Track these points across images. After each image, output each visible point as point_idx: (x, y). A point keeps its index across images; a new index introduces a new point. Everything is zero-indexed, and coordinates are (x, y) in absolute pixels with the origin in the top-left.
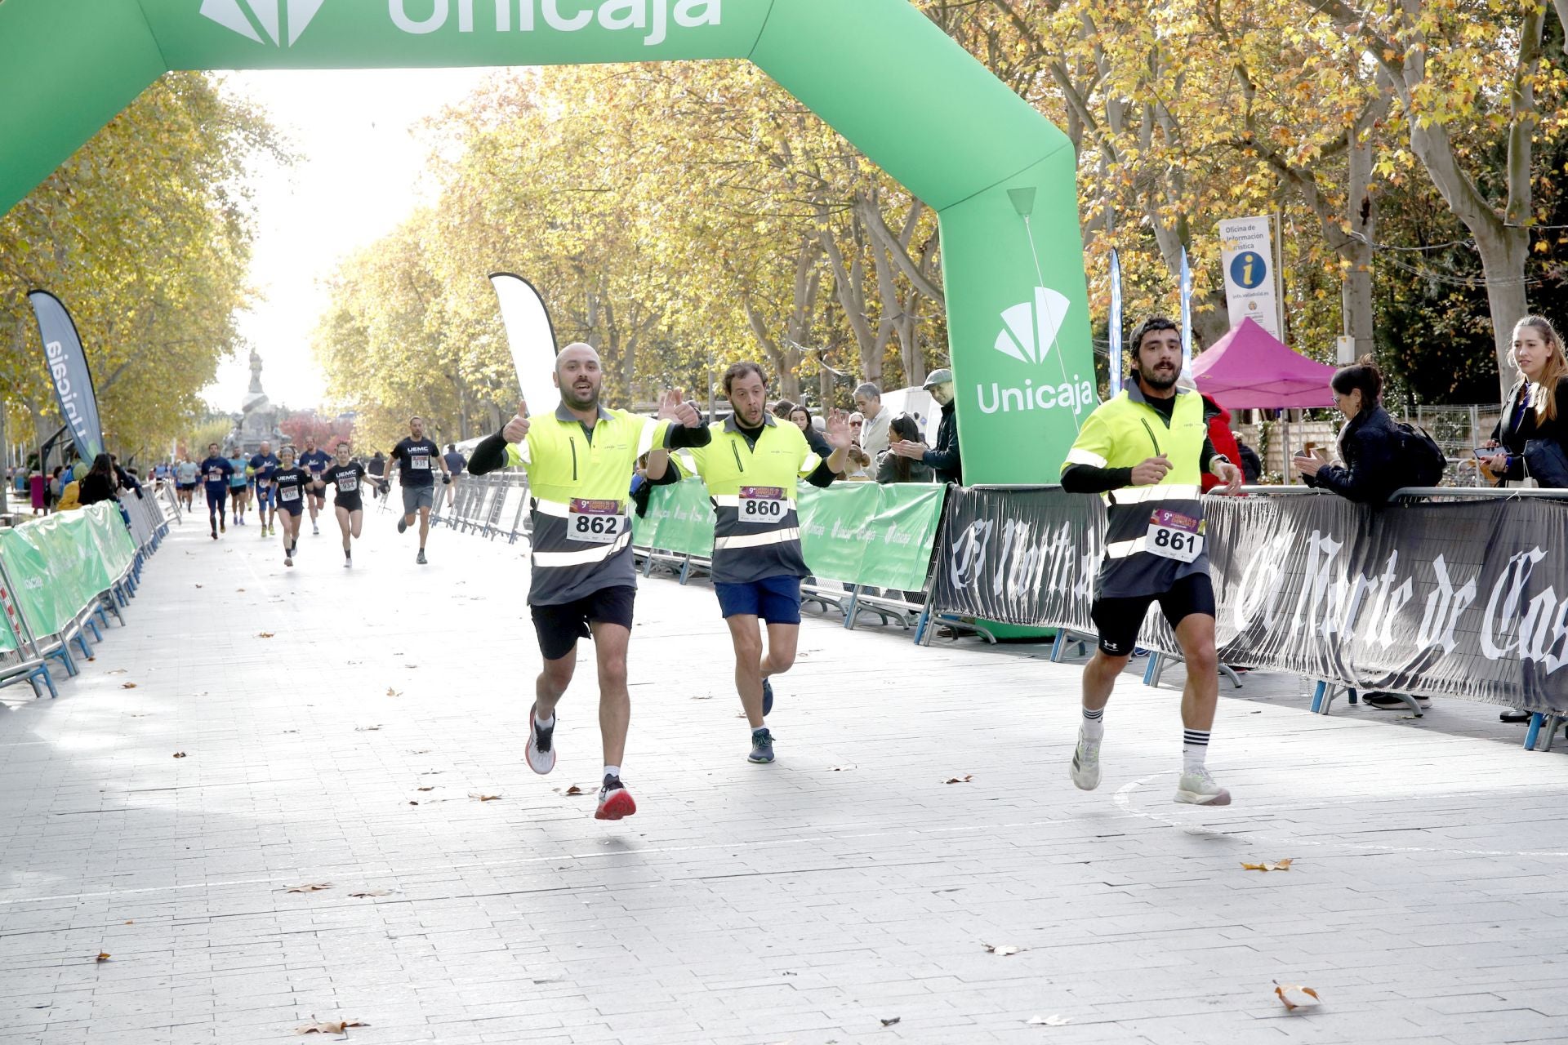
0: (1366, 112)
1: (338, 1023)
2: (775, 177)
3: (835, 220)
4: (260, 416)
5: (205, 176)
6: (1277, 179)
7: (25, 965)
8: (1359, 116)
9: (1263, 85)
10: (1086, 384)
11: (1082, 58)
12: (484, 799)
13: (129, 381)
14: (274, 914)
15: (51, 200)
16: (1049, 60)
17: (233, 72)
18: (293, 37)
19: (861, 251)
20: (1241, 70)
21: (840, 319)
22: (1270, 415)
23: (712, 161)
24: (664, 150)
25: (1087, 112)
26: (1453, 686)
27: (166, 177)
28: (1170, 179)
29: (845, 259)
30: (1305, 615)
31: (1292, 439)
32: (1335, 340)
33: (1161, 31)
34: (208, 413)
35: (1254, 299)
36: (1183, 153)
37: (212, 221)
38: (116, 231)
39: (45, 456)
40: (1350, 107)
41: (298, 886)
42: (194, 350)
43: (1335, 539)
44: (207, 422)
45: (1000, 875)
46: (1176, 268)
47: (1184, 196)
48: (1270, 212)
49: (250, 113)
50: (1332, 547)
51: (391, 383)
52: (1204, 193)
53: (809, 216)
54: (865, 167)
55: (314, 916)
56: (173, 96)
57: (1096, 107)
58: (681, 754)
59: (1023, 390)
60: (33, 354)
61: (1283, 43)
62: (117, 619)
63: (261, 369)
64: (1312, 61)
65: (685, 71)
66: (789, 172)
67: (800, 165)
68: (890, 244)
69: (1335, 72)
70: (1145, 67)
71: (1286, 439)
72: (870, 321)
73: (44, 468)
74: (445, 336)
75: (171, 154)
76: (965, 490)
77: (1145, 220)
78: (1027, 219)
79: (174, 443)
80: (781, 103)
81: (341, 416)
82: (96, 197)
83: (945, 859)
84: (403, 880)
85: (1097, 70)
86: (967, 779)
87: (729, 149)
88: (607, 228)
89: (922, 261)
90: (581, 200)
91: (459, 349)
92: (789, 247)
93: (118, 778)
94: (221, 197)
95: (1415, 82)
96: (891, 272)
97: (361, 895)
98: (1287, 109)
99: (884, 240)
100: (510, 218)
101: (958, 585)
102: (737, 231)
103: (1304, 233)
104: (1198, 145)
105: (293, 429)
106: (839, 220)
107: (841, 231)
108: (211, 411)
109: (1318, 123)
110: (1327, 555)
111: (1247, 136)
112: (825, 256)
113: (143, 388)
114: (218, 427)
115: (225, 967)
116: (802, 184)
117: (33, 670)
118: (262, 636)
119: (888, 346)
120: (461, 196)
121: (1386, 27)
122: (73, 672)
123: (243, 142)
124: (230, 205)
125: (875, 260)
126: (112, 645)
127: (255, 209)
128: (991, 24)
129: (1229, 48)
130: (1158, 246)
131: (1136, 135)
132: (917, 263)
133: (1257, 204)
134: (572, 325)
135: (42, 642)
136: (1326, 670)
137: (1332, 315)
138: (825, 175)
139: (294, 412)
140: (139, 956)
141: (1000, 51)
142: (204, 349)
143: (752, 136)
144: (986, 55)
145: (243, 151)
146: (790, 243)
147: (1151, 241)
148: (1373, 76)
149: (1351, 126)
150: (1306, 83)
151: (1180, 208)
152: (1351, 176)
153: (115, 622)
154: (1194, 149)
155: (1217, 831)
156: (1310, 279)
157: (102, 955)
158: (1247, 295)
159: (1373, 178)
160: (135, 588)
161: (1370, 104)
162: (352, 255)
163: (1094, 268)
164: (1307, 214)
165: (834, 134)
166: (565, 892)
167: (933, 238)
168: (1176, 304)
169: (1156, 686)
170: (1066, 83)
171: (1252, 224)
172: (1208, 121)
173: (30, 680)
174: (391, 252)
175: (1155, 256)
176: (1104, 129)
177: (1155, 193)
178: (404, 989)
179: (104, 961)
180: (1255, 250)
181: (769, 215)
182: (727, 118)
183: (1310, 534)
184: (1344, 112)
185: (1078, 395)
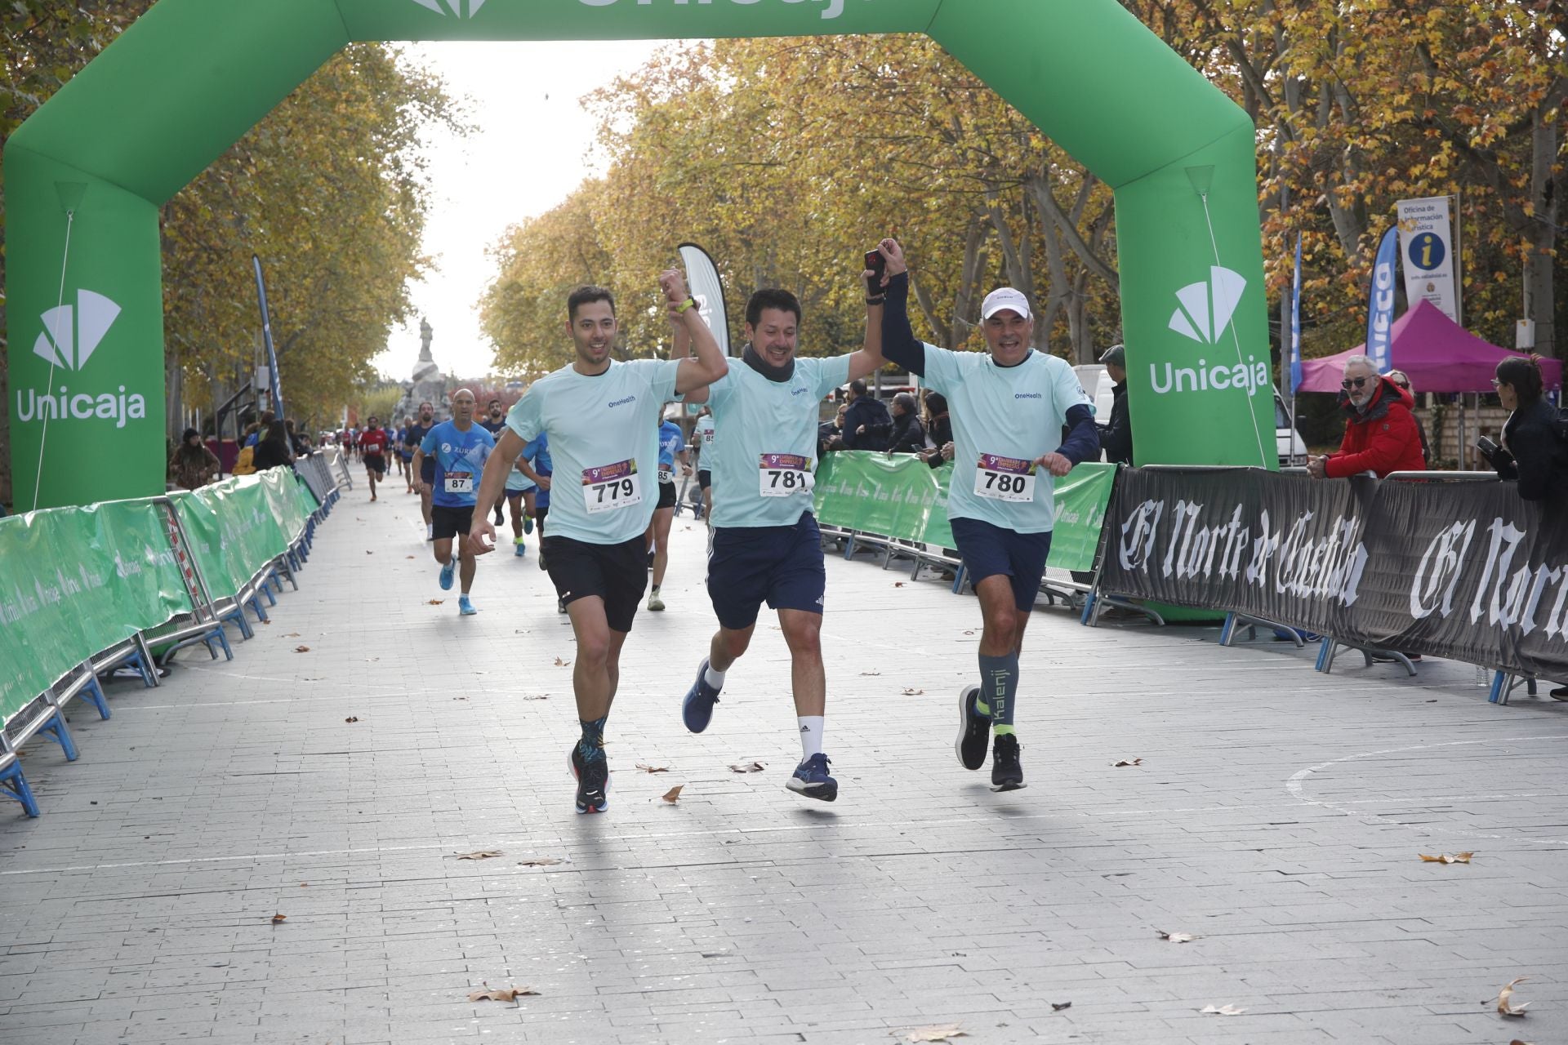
0: (1553, 90)
1: (509, 990)
2: (945, 153)
3: (1004, 196)
4: (429, 384)
5: (379, 145)
6: (1457, 161)
7: (204, 924)
8: (1544, 95)
9: (1444, 61)
10: (1261, 365)
11: (1259, 34)
12: (651, 771)
13: (302, 348)
14: (445, 881)
15: (229, 168)
16: (1226, 36)
17: (410, 43)
18: (473, 11)
19: (1031, 228)
20: (1424, 46)
22: (1444, 398)
23: (883, 136)
24: (836, 124)
25: (1263, 89)
27: (343, 145)
28: (1347, 158)
29: (1014, 235)
30: (1485, 604)
31: (1467, 424)
32: (1514, 323)
33: (1342, 8)
34: (379, 381)
35: (1433, 281)
36: (1362, 132)
37: (386, 192)
38: (294, 200)
39: (221, 421)
40: (1537, 86)
41: (468, 852)
42: (367, 318)
43: (1520, 529)
44: (377, 390)
45: (1172, 860)
46: (1351, 247)
47: (1362, 175)
48: (1450, 193)
49: (426, 85)
50: (1515, 536)
51: (559, 354)
52: (1383, 173)
53: (980, 193)
54: (1036, 142)
55: (484, 884)
56: (349, 66)
57: (1274, 84)
58: (847, 730)
59: (1197, 369)
60: (210, 320)
61: (1468, 20)
62: (290, 583)
63: (431, 338)
64: (1500, 40)
65: (857, 46)
66: (959, 148)
67: (971, 140)
68: (1061, 222)
69: (1522, 50)
70: (1325, 44)
71: (1462, 423)
72: (1038, 298)
73: (219, 433)
75: (349, 124)
76: (1136, 470)
77: (1320, 200)
78: (1204, 198)
79: (346, 407)
80: (953, 78)
81: (509, 386)
82: (275, 165)
83: (1115, 843)
84: (572, 850)
85: (1274, 47)
86: (1137, 762)
87: (900, 124)
88: (776, 203)
89: (1092, 239)
90: (751, 174)
91: (627, 321)
92: (958, 223)
93: (292, 741)
94: (396, 168)
96: (1060, 249)
97: (531, 864)
98: (1470, 88)
99: (1054, 217)
100: (680, 191)
101: (1127, 566)
102: (906, 206)
103: (1484, 214)
104: (1378, 124)
106: (1009, 196)
107: (1011, 208)
108: (382, 378)
109: (1501, 103)
110: (1508, 544)
111: (1430, 115)
112: (996, 232)
113: (317, 355)
114: (392, 392)
115: (397, 932)
116: (973, 160)
117: (209, 632)
118: (432, 603)
119: (1056, 324)
120: (631, 169)
122: (248, 635)
123: (419, 113)
124: (404, 175)
125: (1045, 237)
126: (284, 611)
127: (429, 179)
129: (1412, 26)
130: (1332, 226)
131: (1314, 113)
132: (1087, 240)
133: (1437, 185)
134: (737, 298)
135: (220, 605)
136: (1505, 660)
137: (1511, 298)
138: (1000, 154)
139: (463, 381)
140: (312, 919)
141: (1175, 26)
142: (376, 317)
143: (923, 112)
144: (1162, 30)
145: (418, 122)
146: (959, 219)
147: (1326, 221)
148: (1561, 53)
149: (1536, 106)
150: (1491, 61)
151: (1358, 188)
152: (1535, 156)
153: (288, 586)
154: (1373, 128)
155: (1394, 821)
156: (1489, 262)
157: (277, 916)
158: (1425, 277)
159: (1559, 159)
160: (307, 554)
161: (1558, 83)
162: (522, 226)
163: (1268, 247)
164: (1487, 195)
165: (1007, 110)
166: (733, 865)
167: (1104, 215)
168: (1351, 285)
169: (1328, 673)
170: (1243, 59)
171: (1432, 204)
172: (1389, 100)
173: (207, 642)
174: (561, 224)
175: (1331, 236)
176: (1280, 107)
177: (1334, 170)
178: (573, 958)
179: (280, 922)
180: (1434, 231)
181: (941, 189)
182: (898, 93)
183: (1492, 522)
184: (1530, 91)
185: (1253, 376)
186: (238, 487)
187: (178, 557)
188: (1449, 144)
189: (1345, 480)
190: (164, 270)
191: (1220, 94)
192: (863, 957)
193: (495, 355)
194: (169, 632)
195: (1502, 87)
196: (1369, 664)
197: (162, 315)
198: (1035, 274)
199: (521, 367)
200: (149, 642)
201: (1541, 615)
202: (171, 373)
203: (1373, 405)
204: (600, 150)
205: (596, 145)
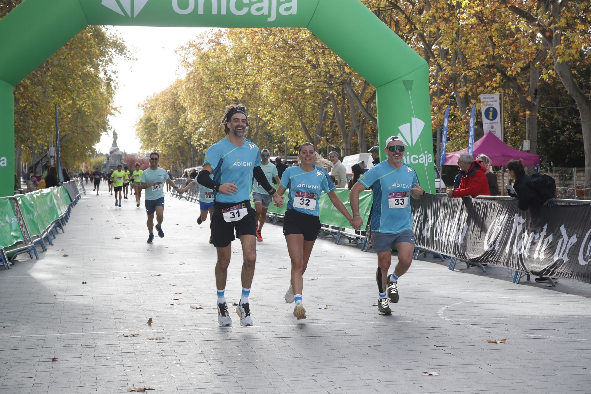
0: (538, 55)
1: (142, 387)
2: (313, 72)
4: (116, 155)
5: (99, 64)
6: (502, 80)
7: (25, 361)
8: (534, 57)
9: (498, 43)
10: (430, 155)
11: (430, 31)
12: (196, 309)
13: (68, 141)
14: (119, 345)
15: (41, 71)
16: (418, 32)
17: (112, 26)
18: (136, 14)
19: (344, 101)
20: (491, 38)
21: (336, 126)
22: (497, 168)
23: (290, 66)
24: (272, 61)
25: (431, 52)
26: (567, 275)
27: (85, 64)
28: (462, 78)
29: (338, 104)
30: (511, 246)
31: (505, 178)
32: (523, 141)
33: (461, 22)
34: (97, 154)
35: (493, 125)
36: (468, 69)
37: (101, 82)
38: (66, 84)
39: (36, 167)
40: (532, 53)
41: (128, 334)
42: (93, 130)
43: (524, 218)
44: (96, 157)
45: (394, 341)
46: (463, 112)
47: (468, 85)
48: (500, 92)
49: (117, 42)
50: (522, 221)
51: (165, 145)
52: (475, 84)
53: (326, 88)
54: (347, 70)
55: (134, 347)
56: (88, 34)
57: (435, 50)
58: (273, 289)
59: (406, 156)
61: (507, 28)
62: (61, 230)
63: (117, 138)
64: (519, 36)
65: (281, 32)
66: (318, 71)
67: (322, 68)
68: (355, 99)
69: (527, 40)
70: (455, 36)
71: (503, 178)
72: (347, 128)
74: (186, 127)
75: (87, 56)
77: (452, 94)
78: (410, 92)
79: (84, 163)
80: (316, 45)
82: (58, 71)
83: (373, 334)
84: (168, 334)
85: (436, 36)
87: (296, 61)
89: (367, 106)
90: (240, 78)
91: (191, 133)
92: (318, 99)
93: (61, 290)
94: (105, 73)
95: (557, 45)
96: (355, 109)
97: (152, 339)
98: (508, 54)
99: (353, 98)
100: (213, 84)
102: (298, 92)
103: (512, 101)
104: (474, 66)
105: (128, 161)
106: (336, 89)
107: (337, 93)
108: (98, 152)
109: (519, 59)
110: (520, 223)
111: (493, 63)
112: (331, 103)
113: (73, 143)
114: (101, 159)
115: (101, 365)
116: (323, 75)
117: (30, 248)
118: (116, 238)
119: (354, 138)
120: (194, 76)
121: (546, 24)
122: (45, 250)
123: (114, 52)
124: (108, 76)
125: (349, 105)
126: (58, 240)
128: (397, 18)
129: (487, 30)
130: (456, 103)
131: (450, 61)
132: (365, 106)
133: (495, 89)
136: (519, 267)
137: (521, 132)
138: (332, 73)
139: (129, 154)
140: (68, 359)
141: (399, 28)
142: (96, 130)
143: (305, 57)
144: (394, 29)
145: (114, 56)
146: (318, 97)
147: (454, 101)
148: (541, 42)
149: (532, 60)
150: (516, 44)
151: (466, 89)
152: (531, 79)
153: (61, 231)
154: (472, 67)
155: (477, 327)
156: (514, 118)
157: (54, 358)
158: (490, 123)
159: (540, 81)
160: (68, 219)
161: (540, 53)
162: (152, 96)
163: (433, 111)
164: (513, 93)
165: (336, 57)
166: (229, 341)
167: (372, 97)
168: (463, 126)
169: (453, 270)
170: (424, 41)
171: (493, 96)
172: (478, 57)
173: (29, 252)
174: (168, 96)
175: (455, 107)
176: (438, 59)
177: (457, 83)
178: (168, 375)
179: (55, 361)
180: (493, 106)
181: (311, 87)
182: (296, 50)
183: (514, 215)
184: (529, 55)
185: (427, 159)
186: (42, 193)
187: (19, 220)
188: (500, 74)
189: (461, 198)
190: (15, 110)
191: (416, 53)
192: (279, 376)
193: (140, 145)
194: (14, 248)
195: (519, 53)
196: (468, 267)
197: (14, 127)
198: (346, 119)
199: (151, 149)
200: (7, 252)
201: (531, 251)
202: (17, 149)
203: (471, 170)
204: (182, 69)
205: (180, 67)
